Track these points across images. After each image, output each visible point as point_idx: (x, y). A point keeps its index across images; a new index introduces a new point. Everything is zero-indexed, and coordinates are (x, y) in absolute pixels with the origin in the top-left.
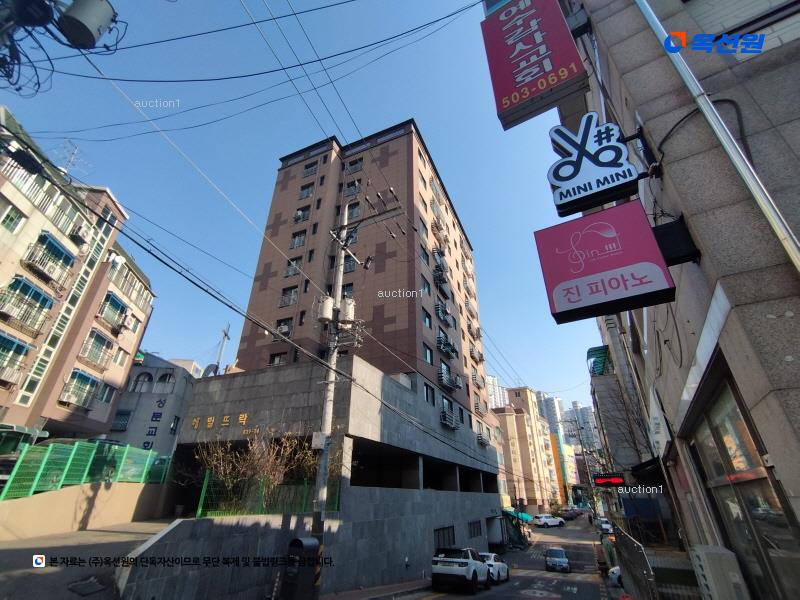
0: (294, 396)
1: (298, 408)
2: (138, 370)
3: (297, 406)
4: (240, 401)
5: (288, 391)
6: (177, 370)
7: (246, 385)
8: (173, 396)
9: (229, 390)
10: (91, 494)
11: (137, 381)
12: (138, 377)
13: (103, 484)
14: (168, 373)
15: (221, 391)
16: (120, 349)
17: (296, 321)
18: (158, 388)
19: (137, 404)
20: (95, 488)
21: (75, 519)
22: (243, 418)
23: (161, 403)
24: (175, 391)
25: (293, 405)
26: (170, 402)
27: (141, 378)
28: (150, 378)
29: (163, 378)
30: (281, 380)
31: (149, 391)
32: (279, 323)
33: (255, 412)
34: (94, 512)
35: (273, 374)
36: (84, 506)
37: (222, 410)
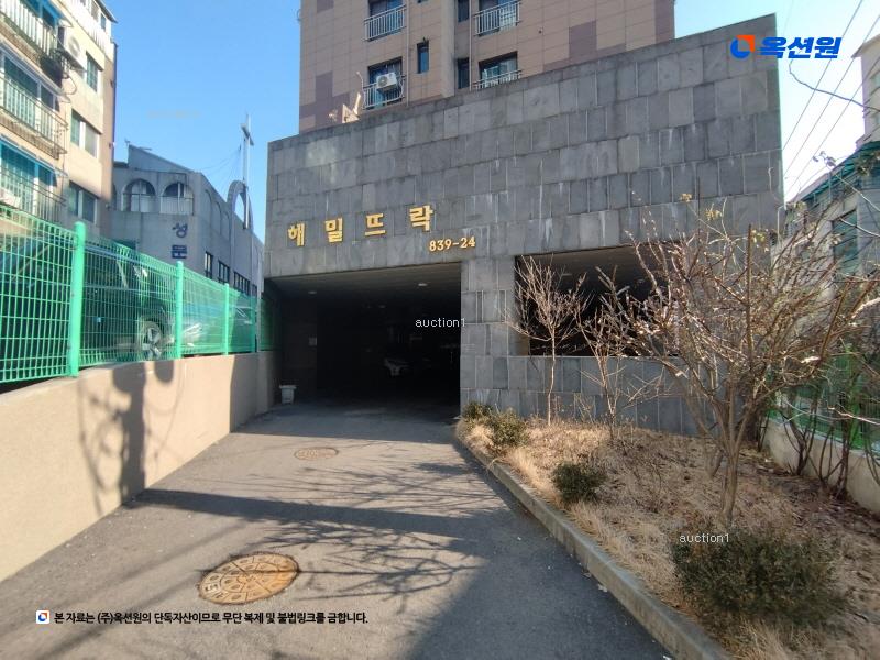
0: (565, 155)
1: (589, 181)
2: (125, 175)
3: (583, 175)
4: (402, 179)
5: (545, 144)
6: (191, 177)
7: (410, 140)
8: (196, 218)
9: (363, 158)
10: (123, 402)
11: (129, 195)
12: (129, 187)
13: (150, 365)
14: (179, 182)
15: (340, 162)
16: (77, 116)
17: (410, 65)
18: (167, 206)
19: (142, 230)
20: (131, 383)
21: (98, 482)
22: (422, 216)
23: (182, 230)
24: (198, 211)
25: (568, 173)
26: (194, 228)
27: (135, 189)
28: (151, 190)
29: (172, 190)
30: (515, 117)
31: (155, 210)
32: (374, 71)
33: (453, 201)
34: (151, 446)
35: (485, 106)
36: (115, 439)
37: (359, 203)
